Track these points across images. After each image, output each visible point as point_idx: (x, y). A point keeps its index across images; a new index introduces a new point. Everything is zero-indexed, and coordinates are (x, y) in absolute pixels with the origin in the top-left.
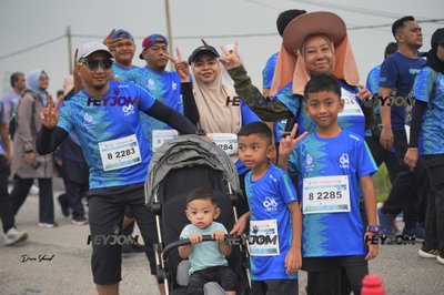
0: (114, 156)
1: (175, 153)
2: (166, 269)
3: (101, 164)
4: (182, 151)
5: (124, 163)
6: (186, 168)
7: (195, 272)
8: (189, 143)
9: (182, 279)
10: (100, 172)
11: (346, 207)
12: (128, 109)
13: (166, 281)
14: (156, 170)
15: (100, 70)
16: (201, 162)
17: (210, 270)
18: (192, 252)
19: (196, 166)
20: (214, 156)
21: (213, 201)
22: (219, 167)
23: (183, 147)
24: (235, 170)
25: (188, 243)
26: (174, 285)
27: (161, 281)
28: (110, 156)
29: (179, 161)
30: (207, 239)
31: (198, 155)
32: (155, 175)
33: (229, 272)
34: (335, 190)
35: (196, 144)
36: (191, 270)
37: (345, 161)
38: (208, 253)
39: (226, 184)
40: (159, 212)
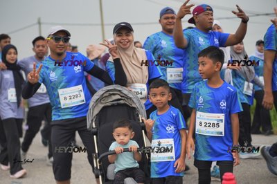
0: (68, 98)
1: (106, 97)
2: (100, 169)
3: (60, 103)
4: (110, 95)
5: (74, 103)
6: (113, 105)
7: (119, 171)
8: (115, 90)
9: (111, 176)
10: (59, 109)
11: (221, 133)
12: (78, 69)
13: (100, 177)
14: (94, 107)
15: (61, 43)
16: (122, 102)
17: (128, 170)
18: (117, 159)
19: (119, 105)
20: (131, 98)
21: (130, 128)
22: (134, 106)
23: (111, 93)
24: (144, 108)
25: (114, 153)
26: (105, 179)
27: (97, 177)
28: (65, 98)
29: (109, 102)
30: (126, 150)
31: (120, 98)
32: (93, 110)
33: (140, 171)
34: (216, 122)
35: (119, 91)
36: (116, 170)
37: (223, 104)
38: (127, 159)
39: (138, 116)
40: (96, 134)
